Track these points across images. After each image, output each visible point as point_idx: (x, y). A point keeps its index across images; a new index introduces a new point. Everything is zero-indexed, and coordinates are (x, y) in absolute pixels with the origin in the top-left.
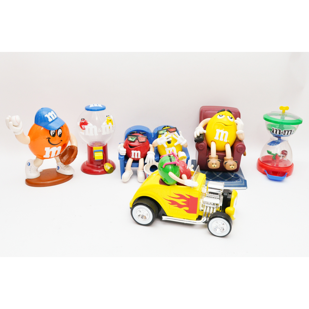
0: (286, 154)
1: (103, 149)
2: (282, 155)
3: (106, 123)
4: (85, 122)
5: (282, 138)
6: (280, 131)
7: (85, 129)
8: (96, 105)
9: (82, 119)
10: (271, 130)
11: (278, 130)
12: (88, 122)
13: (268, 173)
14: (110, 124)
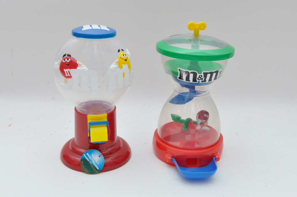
0: (206, 119)
1: (108, 119)
2: (200, 121)
3: (118, 66)
4: (71, 61)
5: (197, 88)
6: (195, 74)
7: (70, 77)
8: (95, 27)
9: (65, 55)
10: (177, 74)
11: (192, 73)
12: (78, 62)
13: (179, 165)
14: (125, 66)
